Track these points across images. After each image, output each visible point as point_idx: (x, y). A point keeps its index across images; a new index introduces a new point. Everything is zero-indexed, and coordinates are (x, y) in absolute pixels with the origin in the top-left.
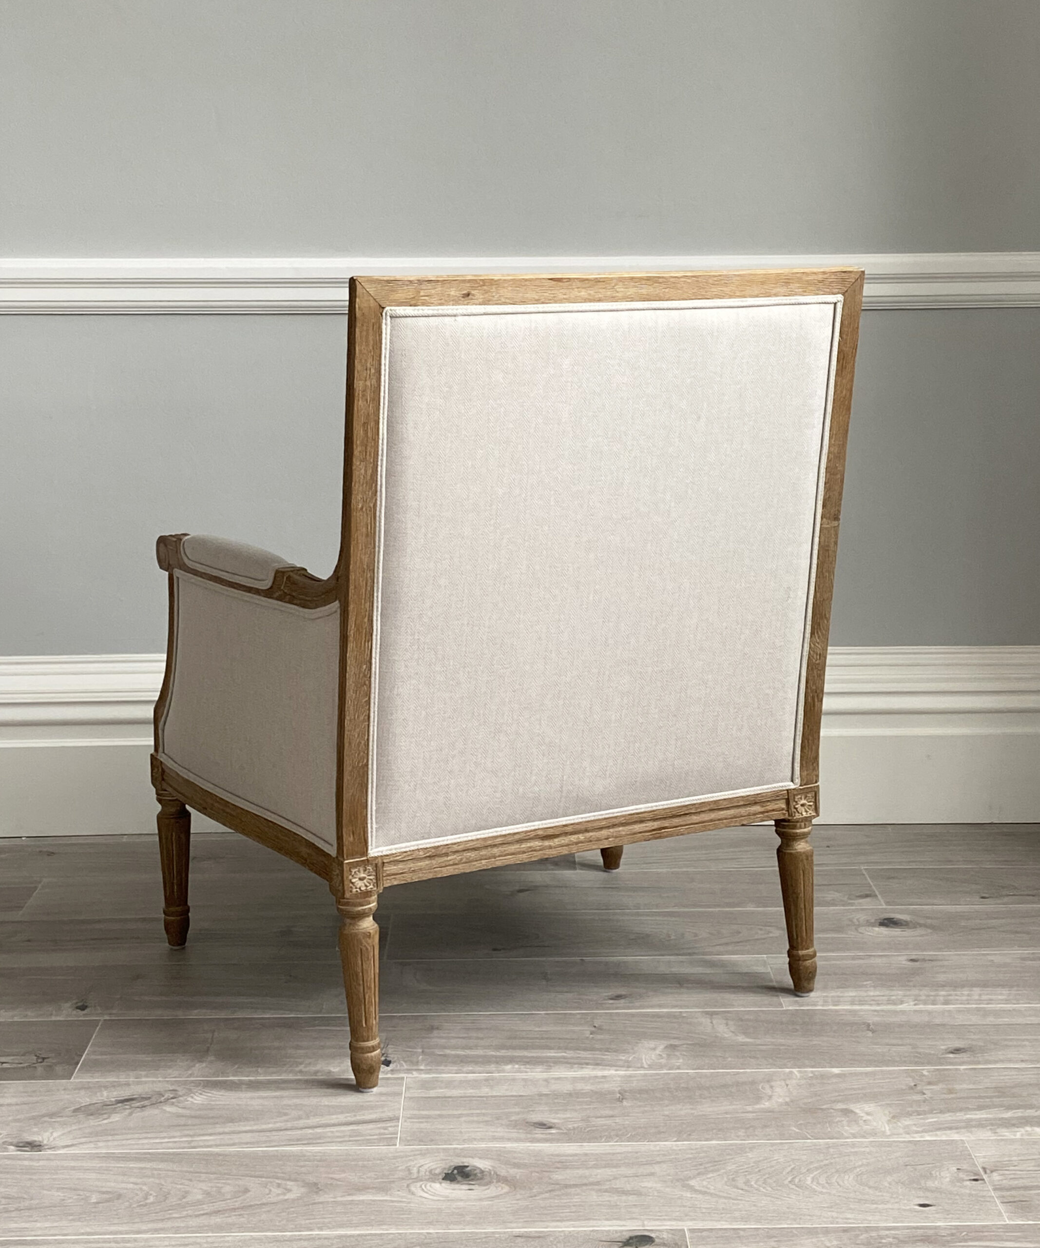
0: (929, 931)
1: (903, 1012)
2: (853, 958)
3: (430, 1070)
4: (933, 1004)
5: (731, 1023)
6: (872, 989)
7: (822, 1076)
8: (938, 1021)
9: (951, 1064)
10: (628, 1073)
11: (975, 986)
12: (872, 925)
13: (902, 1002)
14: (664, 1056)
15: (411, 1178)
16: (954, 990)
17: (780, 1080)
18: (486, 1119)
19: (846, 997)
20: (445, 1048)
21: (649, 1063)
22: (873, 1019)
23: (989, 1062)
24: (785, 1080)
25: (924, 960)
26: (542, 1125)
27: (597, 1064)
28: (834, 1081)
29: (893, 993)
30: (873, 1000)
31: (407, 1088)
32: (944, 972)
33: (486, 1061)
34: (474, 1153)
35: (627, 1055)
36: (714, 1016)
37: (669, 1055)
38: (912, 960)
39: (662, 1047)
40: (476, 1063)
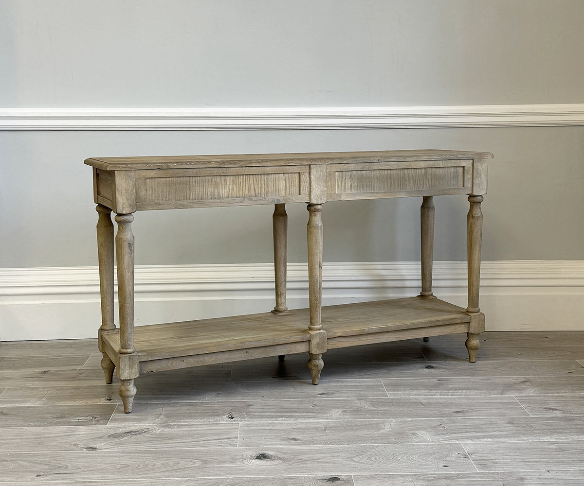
3: (249, 420)
4: (447, 395)
5: (368, 403)
6: (423, 390)
7: (404, 421)
8: (449, 402)
9: (455, 417)
10: (327, 420)
13: (435, 395)
14: (341, 414)
15: (243, 458)
16: (456, 391)
17: (388, 423)
18: (272, 437)
19: (413, 393)
20: (255, 412)
21: (336, 417)
23: (470, 416)
25: (443, 380)
26: (294, 439)
27: (315, 418)
28: (409, 423)
29: (432, 392)
30: (424, 394)
31: (241, 426)
32: (452, 385)
33: (272, 417)
34: (269, 449)
35: (327, 414)
36: (361, 400)
37: (343, 414)
39: (341, 411)
40: (268, 418)
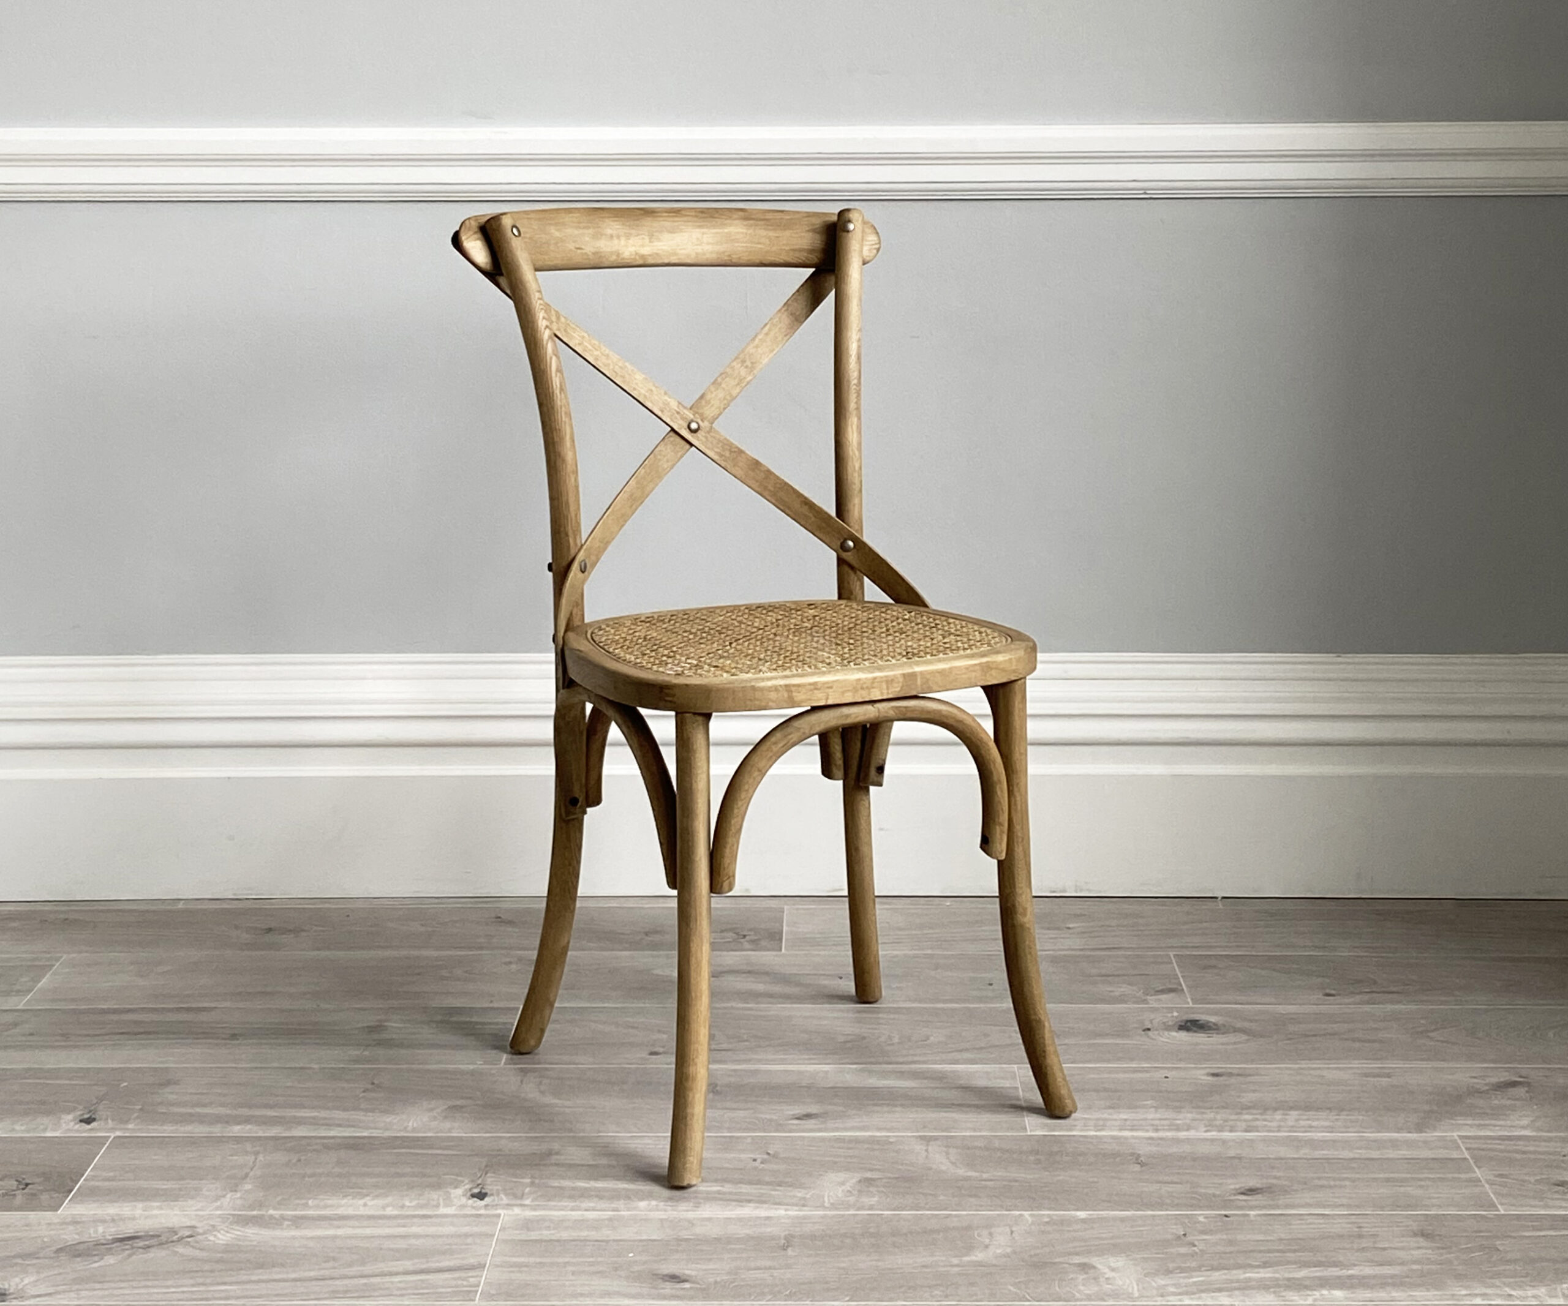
0: (1245, 1037)
1: (1188, 1140)
3: (538, 1205)
4: (1231, 1131)
5: (951, 1150)
6: (1153, 1110)
7: (1062, 1222)
8: (1232, 1153)
9: (1241, 1208)
10: (801, 1213)
11: (1291, 1108)
12: (1168, 1028)
13: (1188, 1128)
14: (855, 1192)
16: (1261, 1114)
17: (1005, 1225)
18: (602, 1268)
19: (1116, 1120)
21: (832, 1201)
22: (1144, 1150)
23: (1293, 1206)
24: (1010, 1226)
25: (1230, 1075)
26: (673, 1278)
27: (765, 1202)
28: (1079, 1227)
29: (1181, 1116)
30: (1153, 1125)
31: (503, 1229)
32: (1254, 1091)
33: (612, 1195)
35: (804, 1191)
36: (931, 1143)
37: (859, 1191)
38: (1214, 1074)
39: (854, 1181)
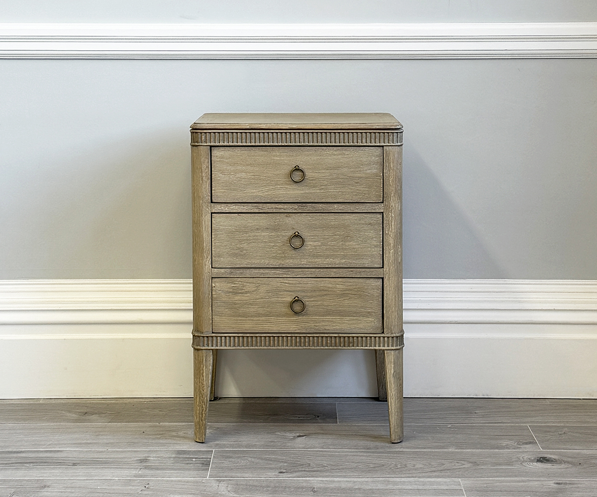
2: (519, 482)
12: (532, 461)
25: (566, 484)
32: (579, 492)
38: (557, 483)
